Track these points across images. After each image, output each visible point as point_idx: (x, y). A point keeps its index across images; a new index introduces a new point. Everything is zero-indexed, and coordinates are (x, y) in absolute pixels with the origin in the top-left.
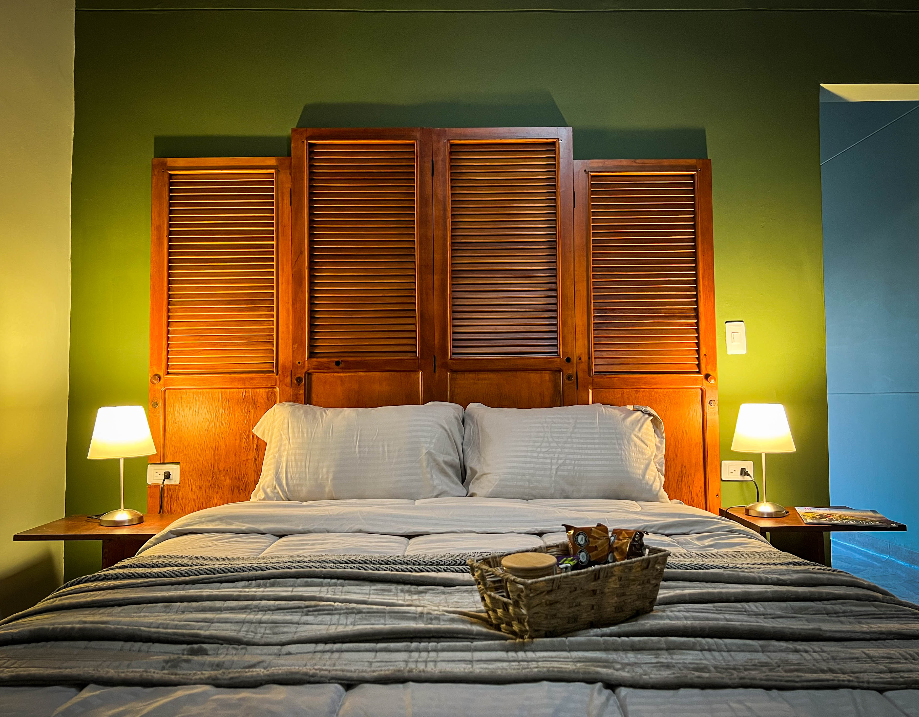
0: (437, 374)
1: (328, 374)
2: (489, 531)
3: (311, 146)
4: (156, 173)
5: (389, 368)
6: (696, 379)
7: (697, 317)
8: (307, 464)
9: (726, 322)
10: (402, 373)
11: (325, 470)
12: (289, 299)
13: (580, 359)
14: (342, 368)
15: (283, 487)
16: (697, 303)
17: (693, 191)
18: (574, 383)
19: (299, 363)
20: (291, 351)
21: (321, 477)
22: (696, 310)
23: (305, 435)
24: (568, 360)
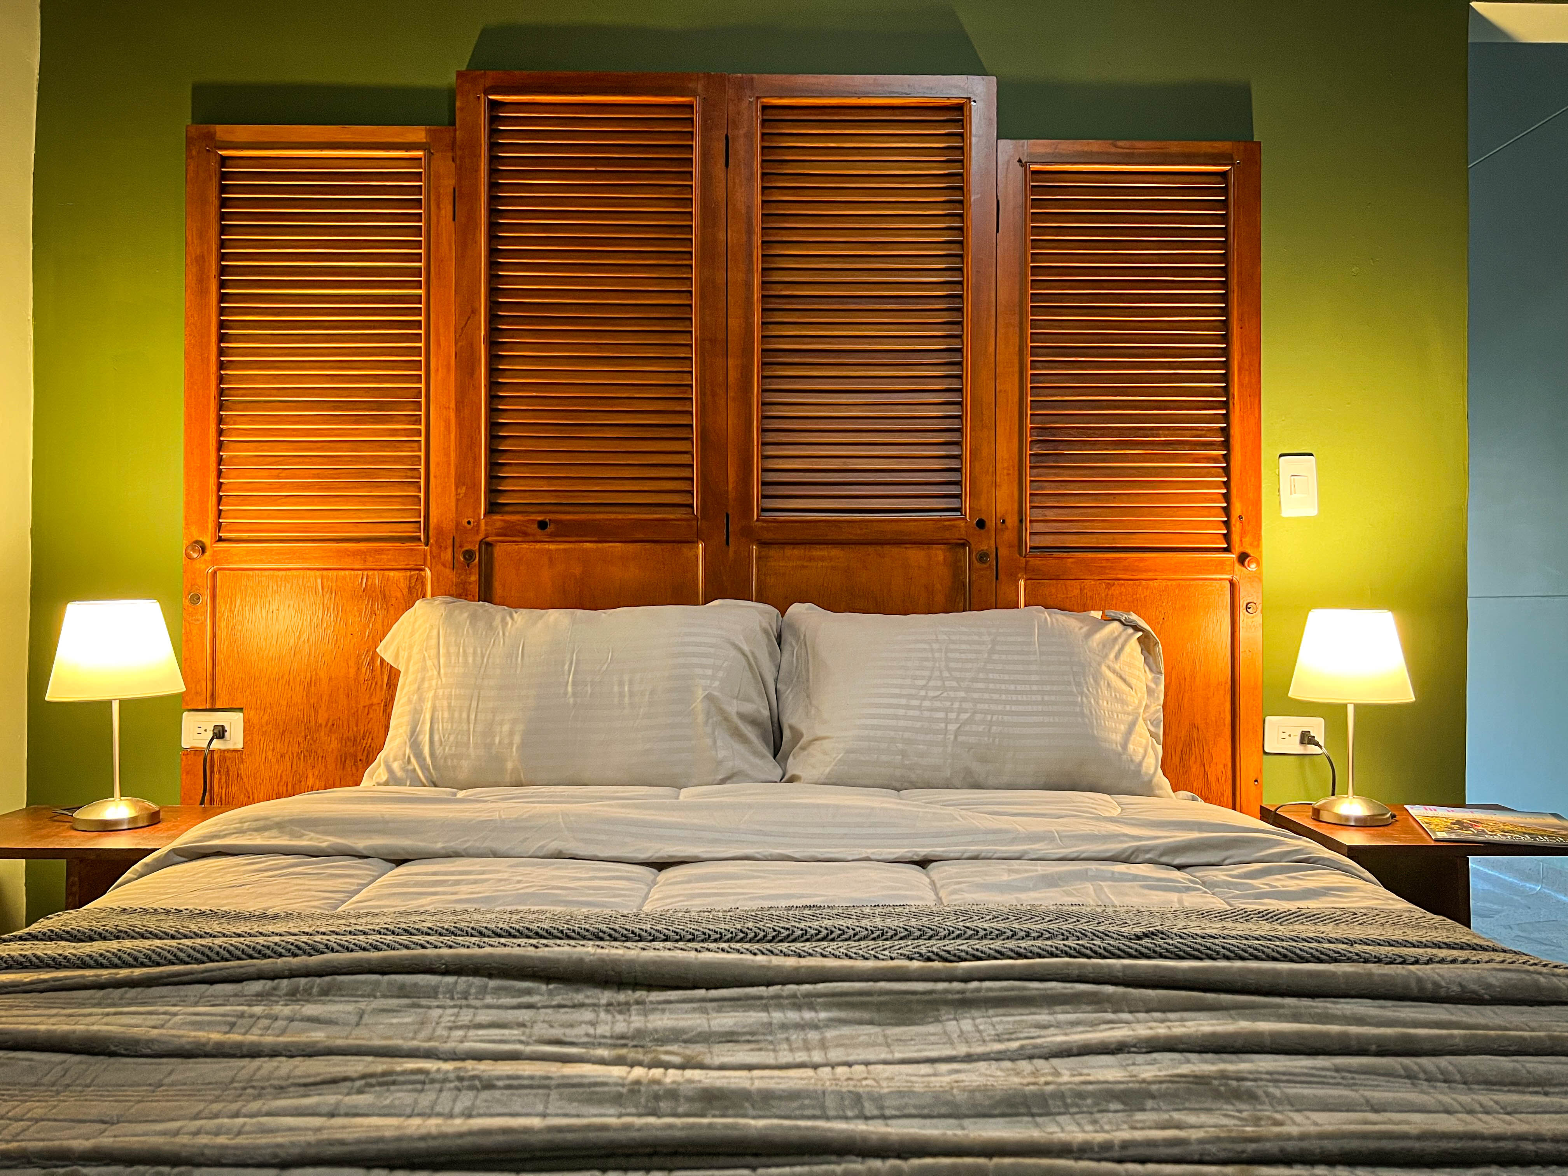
0: (732, 549)
1: (525, 546)
2: (820, 856)
3: (493, 105)
4: (194, 153)
5: (641, 536)
6: (1222, 563)
7: (1226, 444)
8: (473, 717)
9: (1281, 455)
10: (665, 545)
11: (506, 728)
12: (450, 401)
13: (1004, 522)
14: (551, 535)
15: (425, 759)
16: (1226, 417)
17: (1224, 204)
18: (990, 567)
19: (469, 523)
20: (453, 500)
21: (497, 740)
22: (1225, 432)
23: (470, 660)
24: (981, 524)
